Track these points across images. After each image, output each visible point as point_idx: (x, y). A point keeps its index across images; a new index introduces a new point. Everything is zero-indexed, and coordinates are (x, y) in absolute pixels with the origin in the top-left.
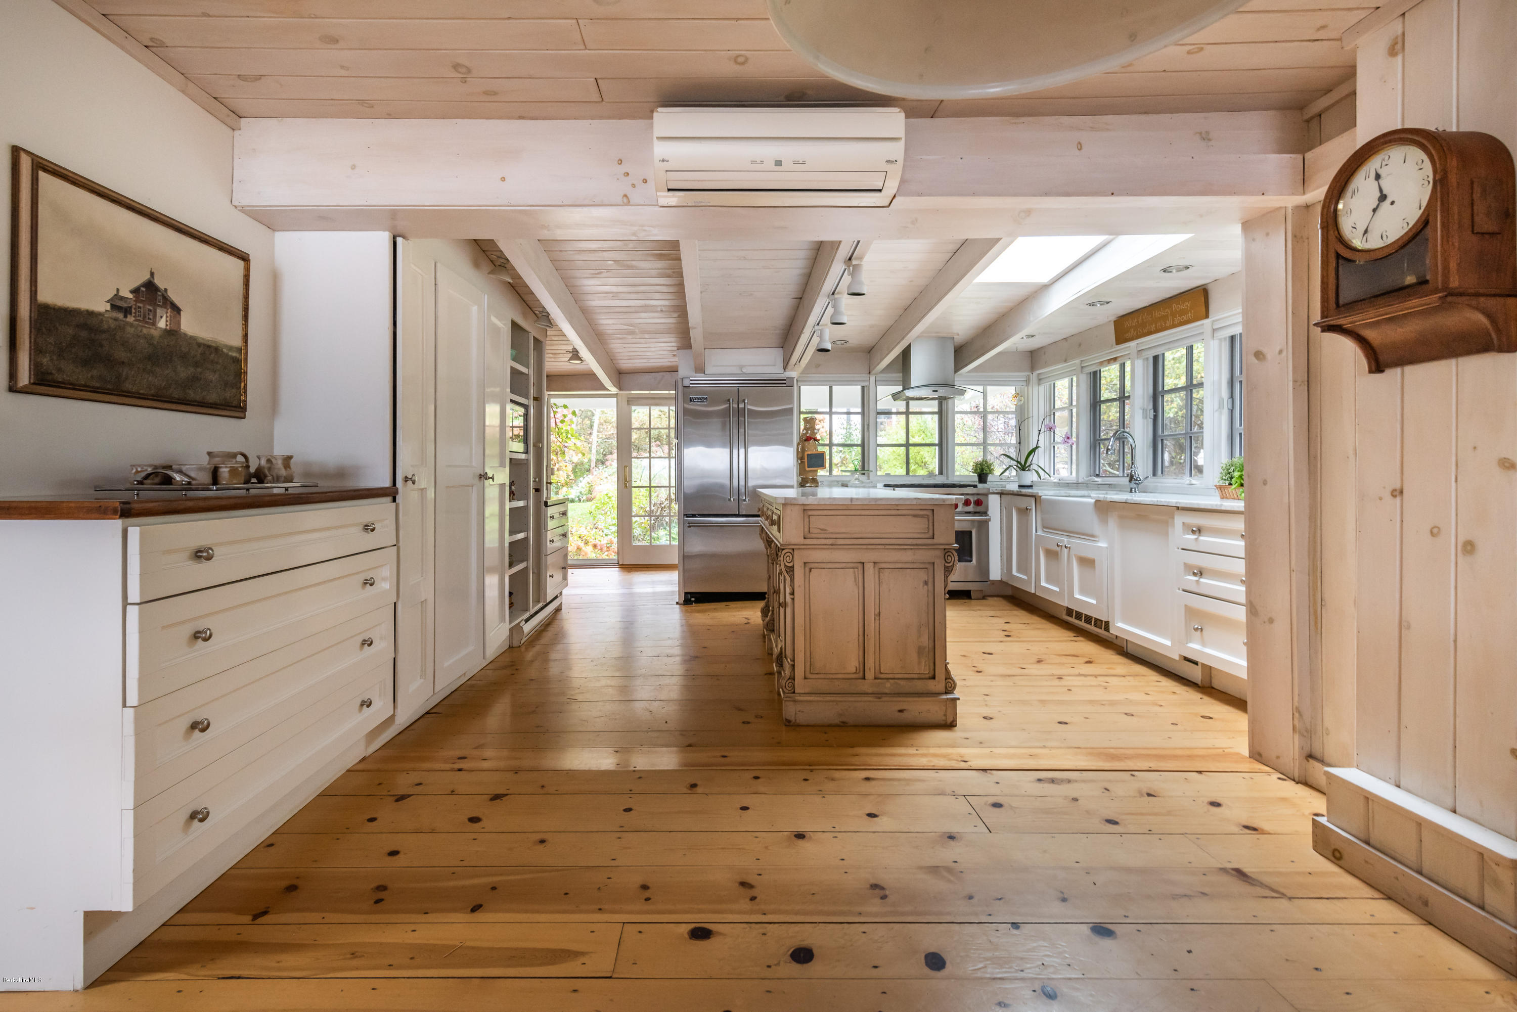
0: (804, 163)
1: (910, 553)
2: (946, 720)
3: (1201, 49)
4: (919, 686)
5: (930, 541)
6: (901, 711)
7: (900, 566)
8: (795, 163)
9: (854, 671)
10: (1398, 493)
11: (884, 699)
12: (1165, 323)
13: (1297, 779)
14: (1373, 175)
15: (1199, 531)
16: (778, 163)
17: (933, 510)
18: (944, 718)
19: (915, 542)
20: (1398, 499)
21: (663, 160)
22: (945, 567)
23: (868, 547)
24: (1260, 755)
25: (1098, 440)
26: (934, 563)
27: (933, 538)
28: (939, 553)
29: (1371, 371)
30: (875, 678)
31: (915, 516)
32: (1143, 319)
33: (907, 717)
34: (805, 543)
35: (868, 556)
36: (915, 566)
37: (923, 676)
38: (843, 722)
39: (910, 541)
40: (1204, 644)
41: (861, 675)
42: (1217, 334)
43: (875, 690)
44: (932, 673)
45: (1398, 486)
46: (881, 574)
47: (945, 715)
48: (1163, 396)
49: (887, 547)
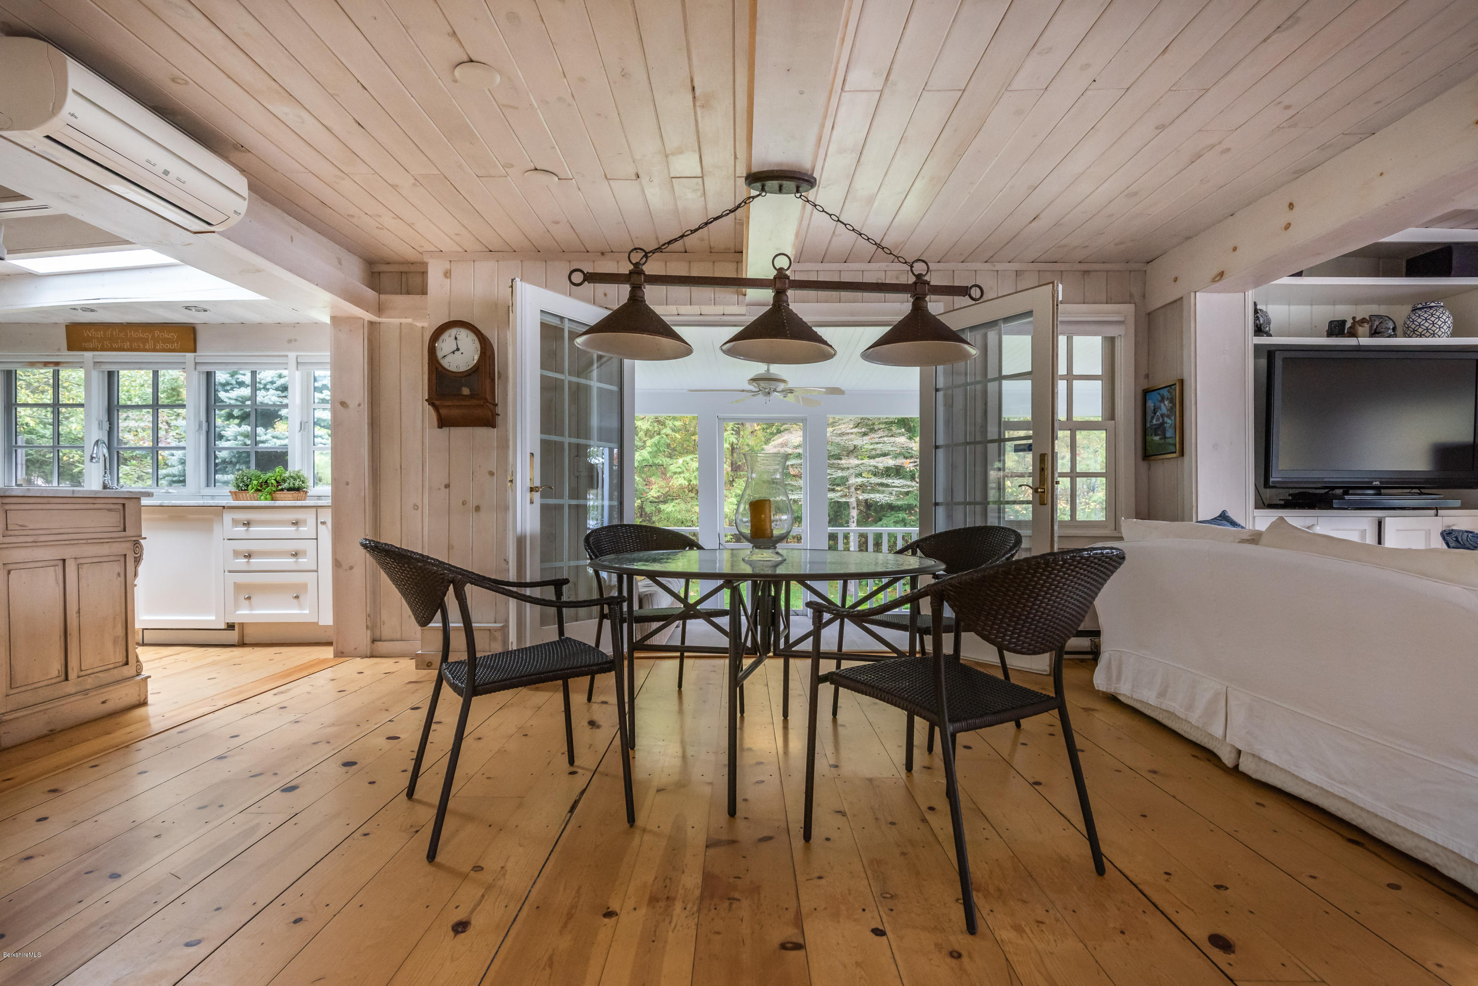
0: (184, 183)
1: (106, 546)
2: (140, 700)
3: (382, 229)
4: (117, 674)
5: (123, 534)
6: (103, 702)
7: (96, 560)
8: (178, 179)
9: (57, 675)
10: (447, 486)
11: (91, 694)
12: (144, 345)
13: (368, 656)
14: (453, 337)
15: (247, 524)
16: (166, 173)
17: (124, 505)
18: (138, 698)
19: (110, 535)
20: (448, 489)
21: (72, 115)
22: (135, 558)
23: (72, 543)
24: (342, 653)
25: (14, 447)
26: (125, 555)
27: (125, 530)
28: (130, 545)
29: (439, 427)
30: (79, 677)
31: (109, 510)
32: (112, 334)
33: (110, 707)
34: (5, 541)
35: (68, 552)
36: (112, 558)
37: (118, 665)
38: (52, 731)
39: (106, 535)
40: (251, 608)
41: (63, 677)
42: (200, 368)
43: (79, 688)
44: (125, 660)
45: (447, 483)
46: (80, 570)
47: (139, 695)
48: (118, 411)
49: (89, 541)
